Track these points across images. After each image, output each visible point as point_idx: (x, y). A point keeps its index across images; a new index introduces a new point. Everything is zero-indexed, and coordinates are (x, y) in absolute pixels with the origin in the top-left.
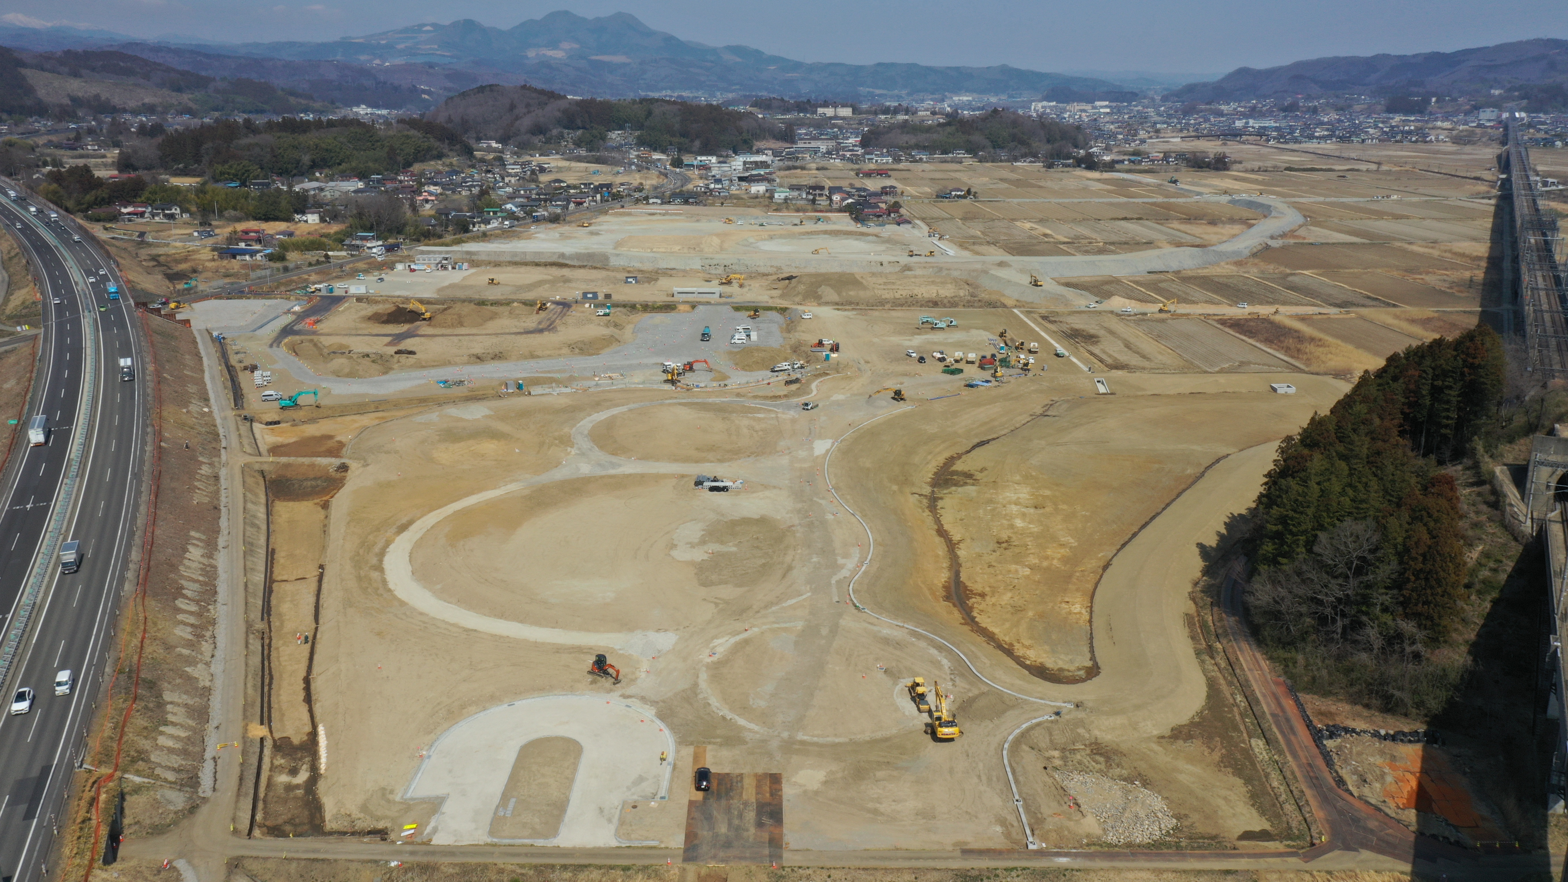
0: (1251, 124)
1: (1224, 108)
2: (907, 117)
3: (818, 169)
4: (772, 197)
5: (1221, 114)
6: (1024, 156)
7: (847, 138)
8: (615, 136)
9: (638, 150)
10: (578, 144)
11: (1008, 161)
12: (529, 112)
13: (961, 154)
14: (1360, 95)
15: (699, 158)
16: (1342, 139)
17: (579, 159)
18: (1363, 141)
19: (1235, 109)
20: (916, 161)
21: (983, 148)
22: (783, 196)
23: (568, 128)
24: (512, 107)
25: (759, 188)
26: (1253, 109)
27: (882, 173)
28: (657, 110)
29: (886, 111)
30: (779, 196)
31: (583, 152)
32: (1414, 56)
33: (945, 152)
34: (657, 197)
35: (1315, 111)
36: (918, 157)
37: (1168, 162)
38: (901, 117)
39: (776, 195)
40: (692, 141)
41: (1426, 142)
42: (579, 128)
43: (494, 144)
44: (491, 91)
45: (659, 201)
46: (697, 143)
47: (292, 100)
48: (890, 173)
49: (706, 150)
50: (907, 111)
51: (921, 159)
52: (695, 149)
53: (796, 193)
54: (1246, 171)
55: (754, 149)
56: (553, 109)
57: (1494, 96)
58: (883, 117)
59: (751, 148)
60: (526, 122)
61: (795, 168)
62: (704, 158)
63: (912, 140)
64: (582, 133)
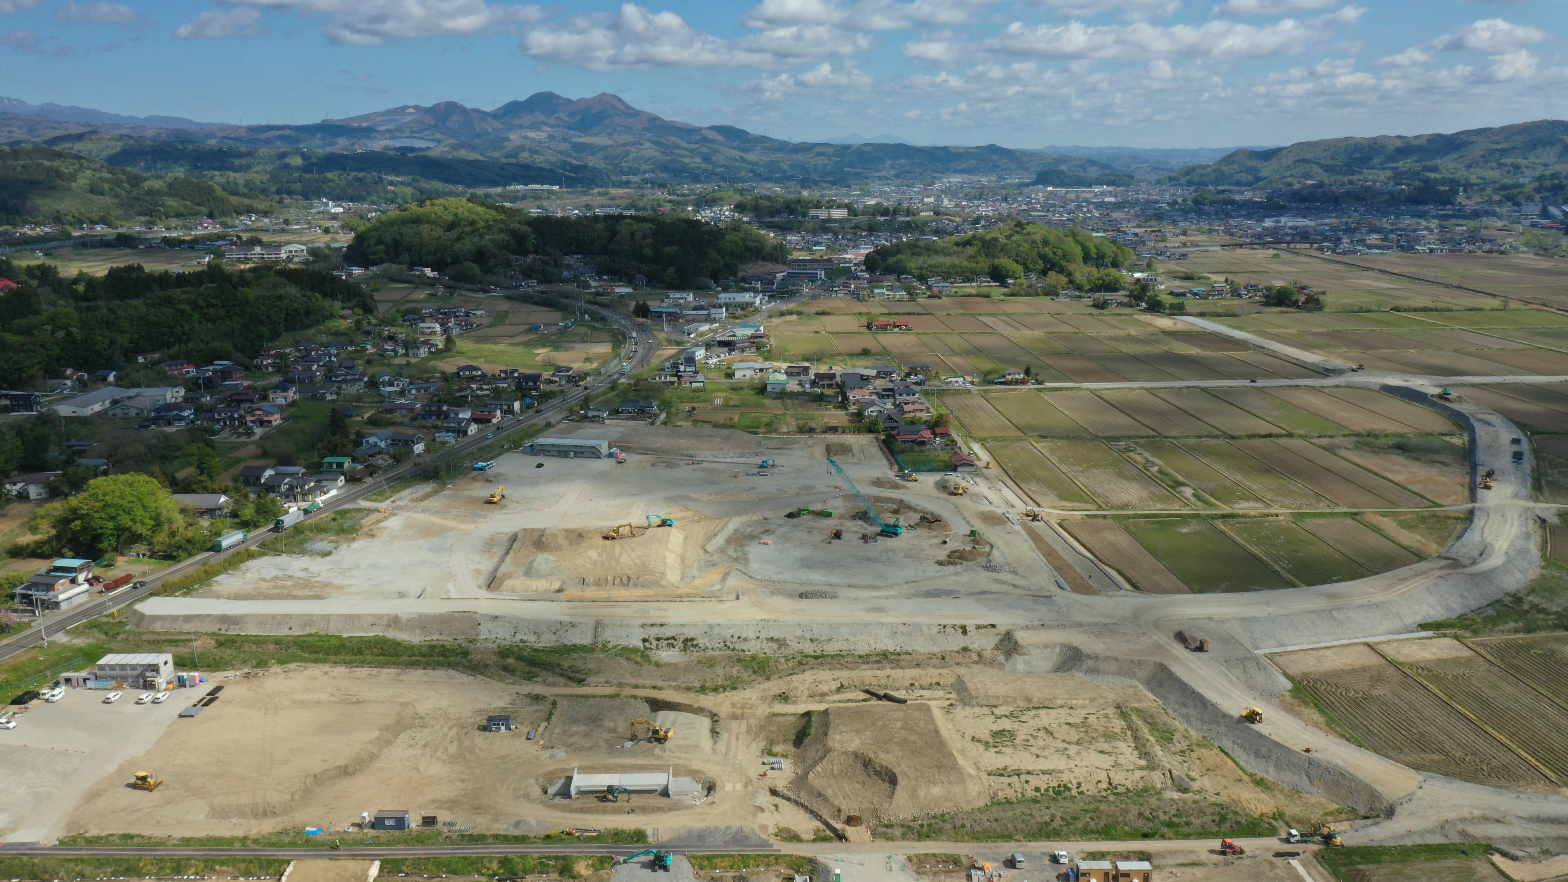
0: (1283, 222)
2: (908, 219)
4: (762, 388)
6: (1065, 289)
7: (845, 249)
8: (572, 262)
9: (601, 279)
10: (529, 272)
11: (1046, 293)
13: (986, 282)
15: (672, 296)
17: (525, 298)
20: (936, 295)
23: (518, 254)
25: (745, 371)
27: (899, 323)
28: (624, 229)
29: (885, 212)
30: (774, 388)
31: (532, 286)
32: (1416, 137)
33: (967, 280)
36: (937, 289)
37: (1240, 296)
38: (902, 219)
39: (769, 387)
40: (665, 270)
42: (530, 253)
43: (428, 272)
46: (671, 272)
47: (234, 200)
48: (911, 321)
49: (681, 284)
50: (908, 212)
51: (941, 292)
52: (667, 279)
55: (740, 275)
58: (882, 219)
59: (735, 275)
62: (678, 295)
64: (534, 260)
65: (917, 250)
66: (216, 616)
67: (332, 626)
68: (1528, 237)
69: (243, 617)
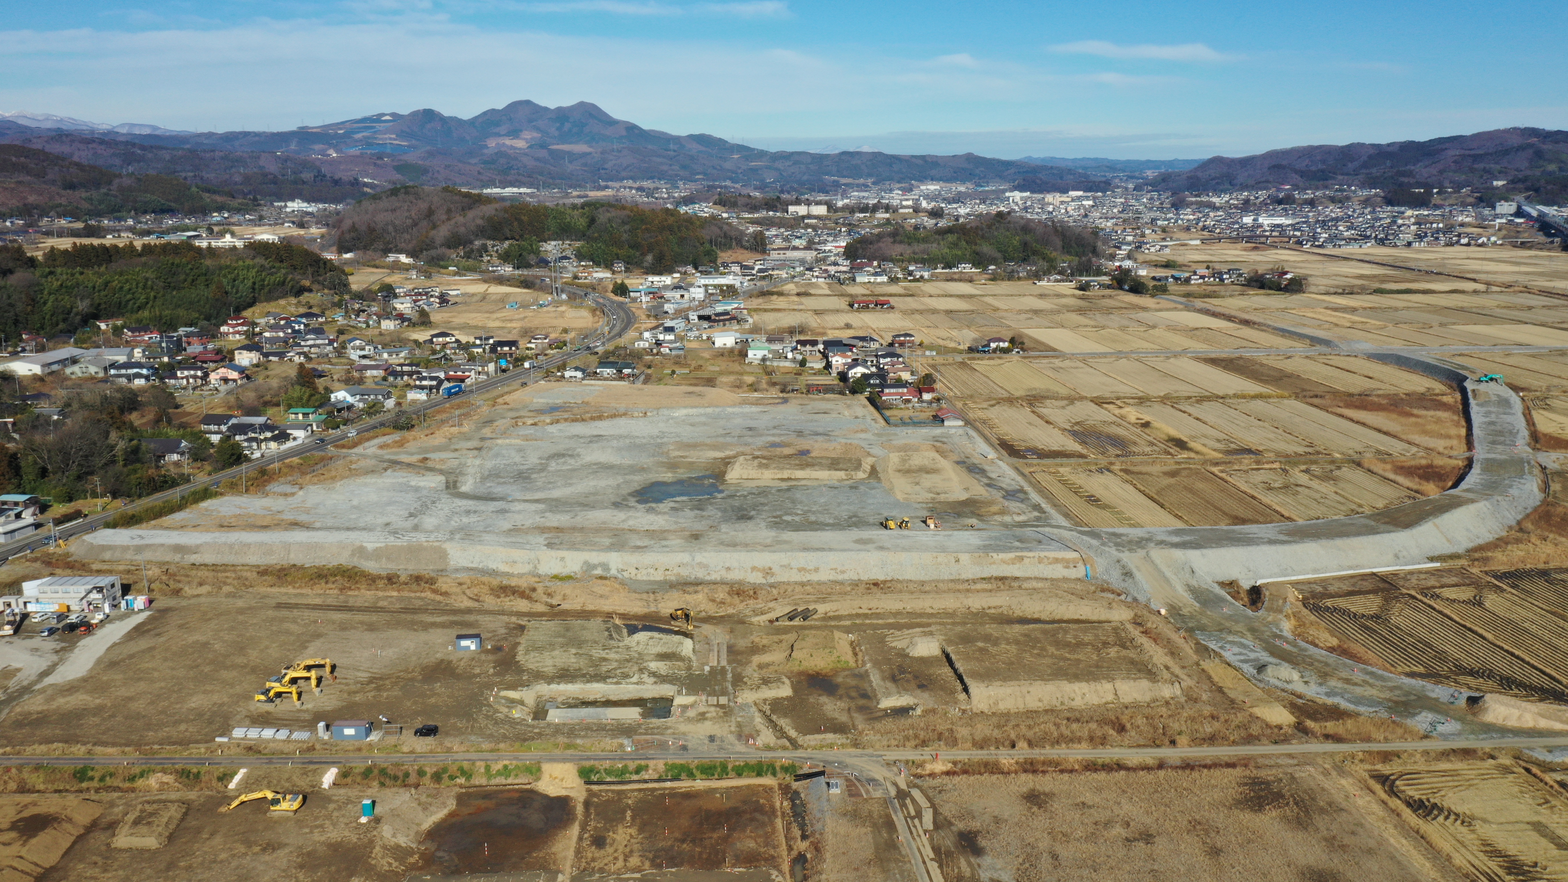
0: (1261, 220)
1: (1215, 200)
2: (887, 215)
3: (798, 294)
4: (743, 354)
5: (1214, 208)
6: (1047, 273)
7: (825, 242)
8: (551, 248)
9: (579, 265)
10: (505, 258)
11: (1028, 278)
12: (449, 219)
13: (967, 268)
14: (1349, 186)
15: (650, 278)
16: (1381, 242)
17: (501, 280)
18: (1409, 244)
19: (1227, 202)
20: (917, 280)
21: (993, 261)
22: (760, 354)
23: (494, 239)
24: (430, 213)
25: (725, 339)
26: (1247, 202)
27: (881, 304)
28: (603, 217)
29: (864, 209)
30: (755, 354)
31: (507, 271)
32: (1389, 145)
33: (948, 266)
34: (577, 369)
35: (1312, 203)
36: (918, 275)
37: (1222, 280)
38: (881, 215)
39: (750, 354)
40: (644, 254)
41: (1480, 245)
42: (507, 239)
43: (404, 259)
44: (406, 193)
45: (579, 374)
46: (649, 258)
48: (893, 301)
49: (660, 268)
50: (887, 208)
51: (922, 277)
52: (645, 264)
53: (777, 347)
54: (1327, 293)
55: (719, 261)
56: (476, 217)
57: (1497, 188)
58: (862, 215)
59: (714, 261)
60: (443, 232)
61: (771, 293)
62: (656, 278)
63: (907, 250)
64: (511, 245)
65: (898, 238)
66: (169, 546)
67: (292, 556)
68: (1504, 232)
69: (198, 546)
